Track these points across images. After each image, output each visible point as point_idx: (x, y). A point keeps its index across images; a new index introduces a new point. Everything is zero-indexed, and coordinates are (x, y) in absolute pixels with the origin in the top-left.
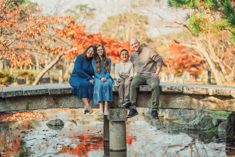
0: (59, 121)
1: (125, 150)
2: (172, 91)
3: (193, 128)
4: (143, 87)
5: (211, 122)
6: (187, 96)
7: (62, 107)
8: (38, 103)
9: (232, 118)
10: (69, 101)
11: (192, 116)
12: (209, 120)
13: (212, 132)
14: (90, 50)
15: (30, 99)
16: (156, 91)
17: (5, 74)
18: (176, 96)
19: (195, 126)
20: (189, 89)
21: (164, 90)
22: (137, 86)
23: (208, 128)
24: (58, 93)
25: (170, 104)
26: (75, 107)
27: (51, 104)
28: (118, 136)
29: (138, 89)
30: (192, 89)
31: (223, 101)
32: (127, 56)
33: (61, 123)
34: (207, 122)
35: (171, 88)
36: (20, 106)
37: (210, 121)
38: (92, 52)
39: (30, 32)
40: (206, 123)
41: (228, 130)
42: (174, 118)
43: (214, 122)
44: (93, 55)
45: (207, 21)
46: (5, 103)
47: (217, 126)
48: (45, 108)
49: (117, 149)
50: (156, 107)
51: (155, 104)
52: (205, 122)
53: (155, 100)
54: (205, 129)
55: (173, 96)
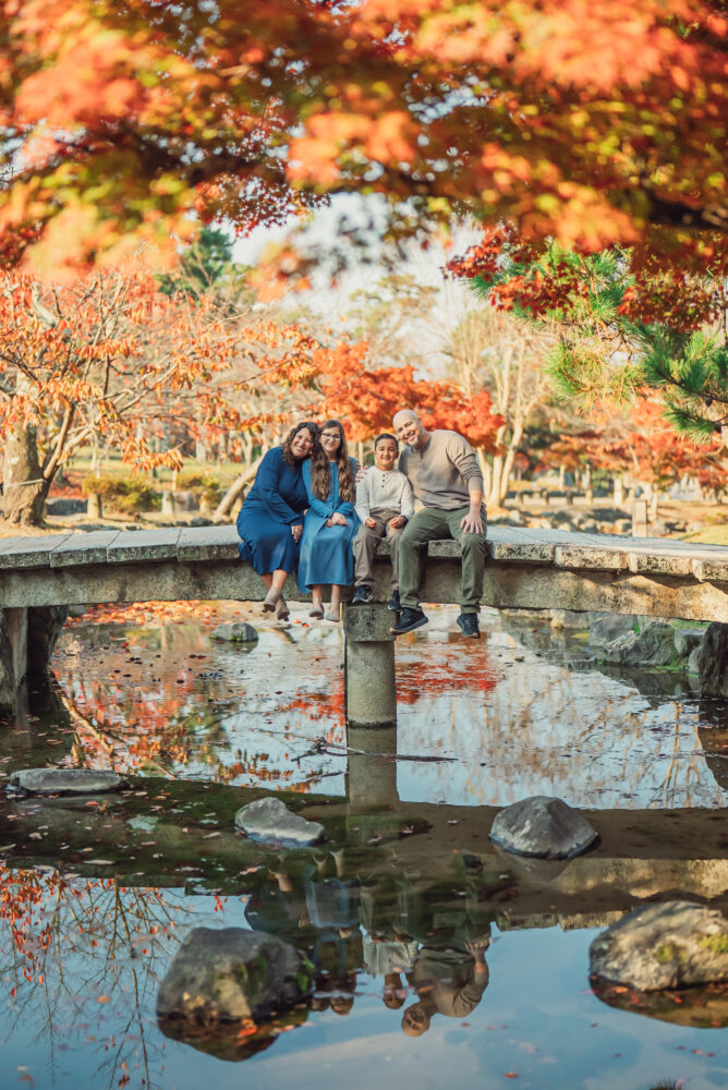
0: (244, 628)
1: (391, 725)
2: (522, 558)
3: (617, 659)
4: (438, 544)
5: (671, 643)
6: (569, 574)
7: (215, 596)
8: (150, 584)
9: (716, 635)
10: (235, 581)
11: (626, 623)
12: (664, 637)
13: (669, 672)
14: (301, 437)
15: (130, 572)
16: (474, 557)
17: (131, 483)
18: (537, 571)
19: (624, 653)
20: (569, 555)
21: (497, 554)
22: (418, 543)
23: (662, 661)
24: (202, 559)
25: (518, 594)
26: (251, 596)
27: (185, 588)
28: (370, 685)
29: (423, 551)
30: (579, 555)
31: (671, 590)
32: (391, 454)
33: (248, 634)
34: (660, 641)
35: (519, 549)
36: (103, 591)
37: (667, 639)
38: (306, 440)
39: (182, 372)
40: (656, 646)
41: (705, 672)
42: (580, 627)
43: (679, 645)
44: (310, 449)
45: (598, 363)
46: (63, 583)
47: (686, 654)
48: (169, 598)
49: (367, 721)
50: (473, 602)
51: (470, 594)
52: (654, 643)
53: (471, 583)
54: (653, 662)
55: (529, 573)
